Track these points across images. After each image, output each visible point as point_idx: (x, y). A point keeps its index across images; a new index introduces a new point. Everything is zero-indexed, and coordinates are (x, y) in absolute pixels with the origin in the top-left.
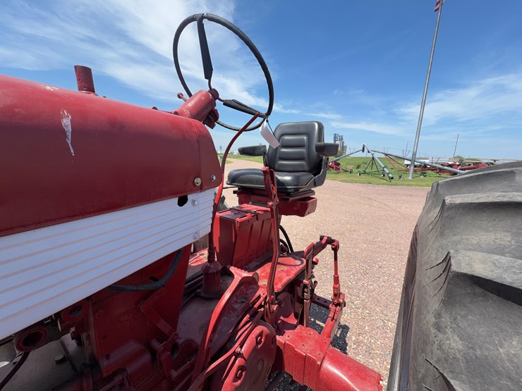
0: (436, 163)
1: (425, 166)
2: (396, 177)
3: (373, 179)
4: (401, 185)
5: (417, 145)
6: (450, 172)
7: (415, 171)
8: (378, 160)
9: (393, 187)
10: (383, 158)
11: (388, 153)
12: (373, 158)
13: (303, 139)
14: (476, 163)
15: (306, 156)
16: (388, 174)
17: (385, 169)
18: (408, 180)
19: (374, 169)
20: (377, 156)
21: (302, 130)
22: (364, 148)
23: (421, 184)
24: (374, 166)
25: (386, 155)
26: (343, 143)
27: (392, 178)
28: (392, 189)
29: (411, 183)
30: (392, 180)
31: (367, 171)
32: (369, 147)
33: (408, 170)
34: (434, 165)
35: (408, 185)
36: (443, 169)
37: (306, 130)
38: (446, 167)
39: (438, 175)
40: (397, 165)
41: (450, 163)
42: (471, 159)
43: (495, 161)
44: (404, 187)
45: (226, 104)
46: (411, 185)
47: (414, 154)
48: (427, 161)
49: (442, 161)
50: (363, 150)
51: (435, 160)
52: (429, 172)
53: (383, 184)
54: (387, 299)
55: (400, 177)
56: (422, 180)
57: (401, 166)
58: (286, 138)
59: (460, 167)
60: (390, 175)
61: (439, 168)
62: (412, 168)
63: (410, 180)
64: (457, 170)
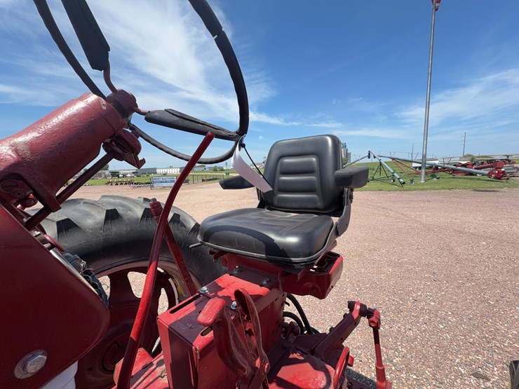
0: (448, 164)
1: (437, 168)
2: (408, 181)
3: (383, 186)
4: (415, 190)
5: (425, 147)
6: (464, 172)
7: (426, 173)
8: (386, 165)
9: (406, 192)
10: (390, 162)
11: (395, 157)
12: (381, 163)
13: (311, 162)
14: (490, 160)
15: (317, 186)
16: (399, 179)
17: (395, 174)
18: (421, 184)
19: (383, 175)
20: (383, 160)
21: (308, 149)
22: (369, 154)
23: (437, 187)
24: (382, 172)
25: (393, 159)
26: (347, 150)
27: (404, 183)
28: (405, 195)
29: (425, 187)
30: (404, 186)
31: (375, 177)
32: (374, 152)
33: (419, 173)
34: (446, 166)
35: (422, 189)
36: (457, 170)
37: (314, 148)
38: (459, 168)
39: (451, 176)
40: (405, 169)
41: (463, 163)
42: (482, 157)
43: (508, 156)
44: (419, 192)
45: (151, 118)
46: (426, 189)
47: (424, 156)
48: (437, 162)
49: (454, 161)
50: (369, 157)
51: (447, 161)
52: (442, 173)
53: (395, 190)
54: (436, 353)
55: (412, 181)
56: (435, 183)
57: (409, 170)
58: (287, 160)
59: (474, 167)
60: (401, 180)
61: (452, 169)
62: (423, 171)
63: (423, 184)
64: (473, 170)
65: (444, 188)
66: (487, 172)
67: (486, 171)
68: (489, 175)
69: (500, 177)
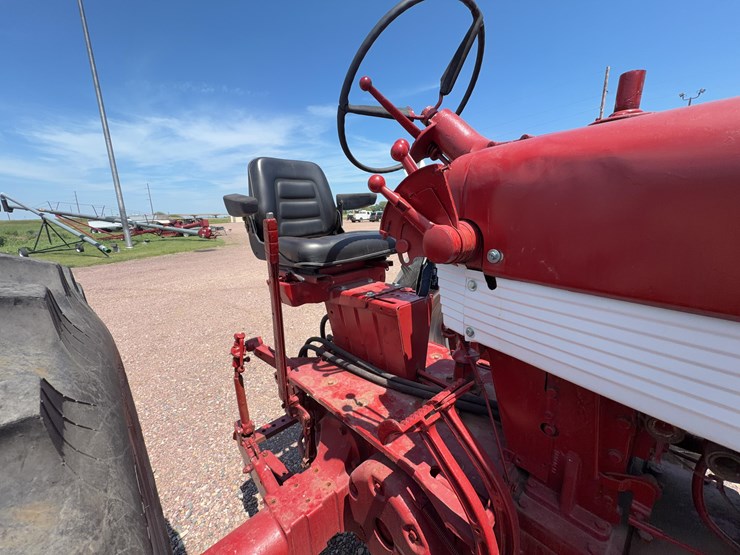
0: (152, 222)
2: (112, 249)
5: (120, 196)
6: (174, 232)
11: (60, 210)
12: (45, 222)
15: (321, 210)
16: (98, 245)
17: (86, 238)
18: (129, 250)
23: (155, 252)
25: (58, 214)
27: (108, 251)
29: (137, 254)
30: (111, 255)
33: (123, 236)
34: (150, 225)
35: (139, 257)
36: (166, 230)
38: (167, 227)
39: (160, 238)
46: (144, 256)
47: (122, 211)
51: (150, 219)
53: (100, 263)
55: (116, 248)
56: (148, 248)
59: (182, 226)
60: (102, 247)
61: (160, 229)
62: (127, 232)
63: (133, 250)
64: (182, 229)
65: (164, 253)
66: (197, 232)
67: (195, 231)
68: (199, 234)
69: (209, 236)
